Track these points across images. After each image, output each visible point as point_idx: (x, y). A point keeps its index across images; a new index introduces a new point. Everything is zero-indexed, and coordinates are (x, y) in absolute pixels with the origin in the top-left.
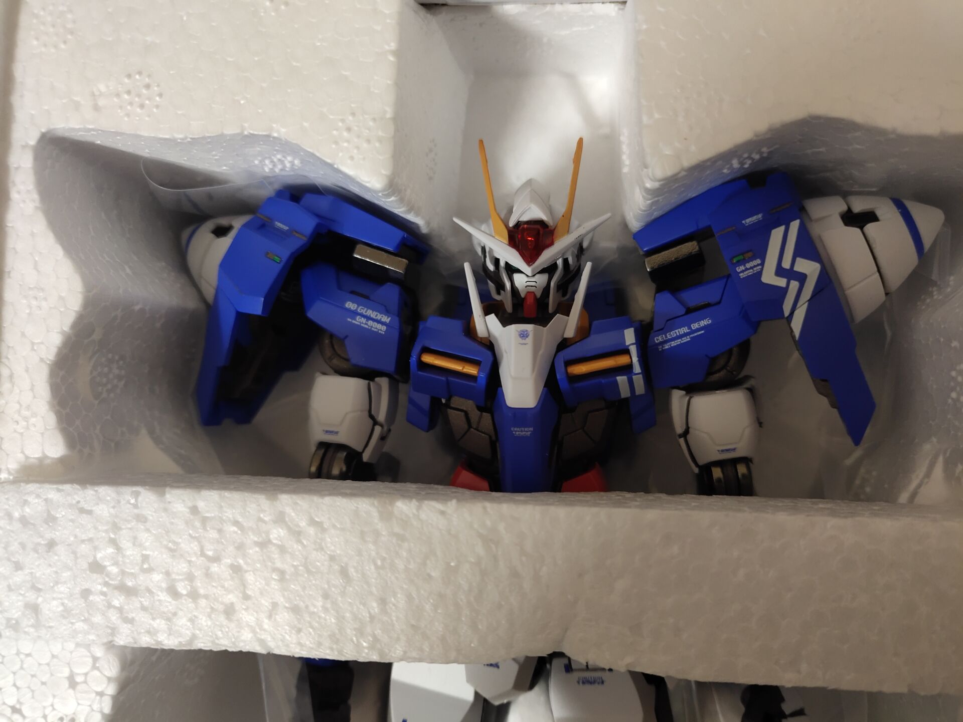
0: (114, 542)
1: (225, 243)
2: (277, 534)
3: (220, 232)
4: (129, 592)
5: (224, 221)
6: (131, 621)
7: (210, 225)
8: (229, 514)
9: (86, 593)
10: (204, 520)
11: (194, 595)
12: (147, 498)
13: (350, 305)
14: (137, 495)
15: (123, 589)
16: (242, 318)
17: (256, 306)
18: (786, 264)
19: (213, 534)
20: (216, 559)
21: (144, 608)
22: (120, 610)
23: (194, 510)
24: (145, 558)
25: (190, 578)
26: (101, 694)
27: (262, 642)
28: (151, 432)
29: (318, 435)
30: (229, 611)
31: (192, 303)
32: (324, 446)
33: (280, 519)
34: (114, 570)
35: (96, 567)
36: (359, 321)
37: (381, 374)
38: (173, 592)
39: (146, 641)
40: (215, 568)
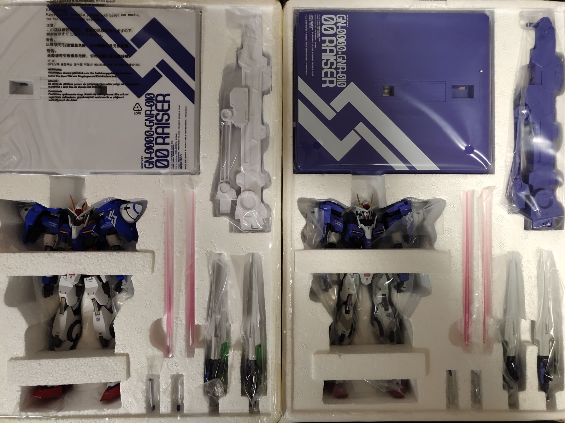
0: (7, 261)
1: (27, 212)
2: (33, 258)
3: (26, 210)
4: (10, 268)
5: (27, 208)
6: (10, 273)
7: (24, 208)
8: (25, 256)
9: (3, 269)
10: (21, 257)
11: (20, 268)
12: (12, 255)
13: (50, 222)
14: (10, 254)
15: (9, 268)
16: (29, 225)
17: (32, 224)
18: (112, 217)
19: (23, 259)
20: (23, 263)
21: (12, 271)
22: (9, 271)
23: (20, 256)
24: (12, 263)
25: (19, 266)
26: (6, 284)
27: (31, 274)
28: (14, 245)
29: (45, 244)
30: (26, 270)
31: (21, 223)
32: (46, 246)
33: (33, 256)
34: (7, 265)
35: (5, 265)
36: (51, 225)
37: (57, 234)
38: (17, 268)
39: (13, 275)
40: (23, 264)
